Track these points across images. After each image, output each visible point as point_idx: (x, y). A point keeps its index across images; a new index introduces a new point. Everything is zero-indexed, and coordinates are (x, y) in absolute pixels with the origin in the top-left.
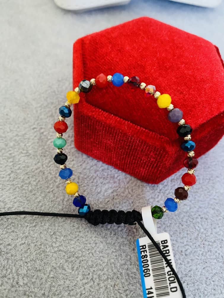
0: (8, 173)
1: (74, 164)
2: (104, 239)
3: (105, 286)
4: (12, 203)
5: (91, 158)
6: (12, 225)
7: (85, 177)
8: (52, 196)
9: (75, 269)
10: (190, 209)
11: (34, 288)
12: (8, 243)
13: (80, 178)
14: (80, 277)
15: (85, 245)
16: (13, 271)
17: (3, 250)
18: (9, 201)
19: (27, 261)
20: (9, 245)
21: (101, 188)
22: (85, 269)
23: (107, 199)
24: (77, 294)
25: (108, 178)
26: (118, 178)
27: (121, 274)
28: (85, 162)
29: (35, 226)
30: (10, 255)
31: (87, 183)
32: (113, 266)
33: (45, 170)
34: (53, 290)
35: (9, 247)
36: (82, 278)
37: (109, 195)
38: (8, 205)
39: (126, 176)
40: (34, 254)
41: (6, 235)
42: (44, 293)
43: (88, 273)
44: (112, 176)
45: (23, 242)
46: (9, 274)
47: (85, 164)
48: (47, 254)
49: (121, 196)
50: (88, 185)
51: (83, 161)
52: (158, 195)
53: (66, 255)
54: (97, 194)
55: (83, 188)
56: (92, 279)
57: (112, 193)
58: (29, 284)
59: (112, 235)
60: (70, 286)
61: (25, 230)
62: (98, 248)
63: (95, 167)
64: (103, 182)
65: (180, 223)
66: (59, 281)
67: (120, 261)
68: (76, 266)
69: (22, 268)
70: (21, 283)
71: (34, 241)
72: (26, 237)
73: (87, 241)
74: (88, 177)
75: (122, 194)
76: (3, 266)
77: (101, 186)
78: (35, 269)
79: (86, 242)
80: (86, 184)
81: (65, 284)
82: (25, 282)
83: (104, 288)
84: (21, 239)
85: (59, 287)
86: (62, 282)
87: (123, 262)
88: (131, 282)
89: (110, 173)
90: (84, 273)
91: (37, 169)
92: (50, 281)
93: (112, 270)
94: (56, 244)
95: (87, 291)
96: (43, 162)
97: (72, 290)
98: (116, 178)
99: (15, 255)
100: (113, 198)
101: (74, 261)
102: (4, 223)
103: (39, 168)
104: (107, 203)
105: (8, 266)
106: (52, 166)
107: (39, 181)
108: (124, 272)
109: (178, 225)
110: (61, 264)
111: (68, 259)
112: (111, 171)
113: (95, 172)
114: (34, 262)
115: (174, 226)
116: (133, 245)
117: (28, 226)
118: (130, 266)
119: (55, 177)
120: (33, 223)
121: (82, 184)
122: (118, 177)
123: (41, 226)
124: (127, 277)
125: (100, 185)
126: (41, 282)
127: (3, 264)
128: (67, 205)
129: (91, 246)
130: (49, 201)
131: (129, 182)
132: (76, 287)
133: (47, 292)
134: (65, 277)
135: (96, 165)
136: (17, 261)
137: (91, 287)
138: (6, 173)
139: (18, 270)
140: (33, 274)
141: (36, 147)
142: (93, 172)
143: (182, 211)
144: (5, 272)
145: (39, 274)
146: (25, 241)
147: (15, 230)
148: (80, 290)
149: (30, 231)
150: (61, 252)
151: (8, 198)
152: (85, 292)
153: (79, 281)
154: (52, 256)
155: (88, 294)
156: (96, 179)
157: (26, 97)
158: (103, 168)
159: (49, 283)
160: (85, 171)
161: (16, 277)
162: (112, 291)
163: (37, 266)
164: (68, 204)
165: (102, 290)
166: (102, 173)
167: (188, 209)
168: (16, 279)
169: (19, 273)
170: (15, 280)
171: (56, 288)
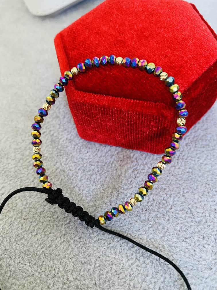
0: (31, 181)
1: (90, 155)
2: (138, 218)
3: (150, 262)
4: (42, 207)
5: (104, 145)
6: (47, 227)
7: (103, 164)
8: (77, 190)
9: (118, 252)
10: (212, 167)
11: (84, 280)
12: (49, 245)
13: (99, 167)
14: (125, 259)
15: (121, 228)
16: (61, 269)
17: (46, 253)
18: (39, 206)
19: (71, 257)
20: (50, 246)
21: (121, 171)
22: (127, 250)
23: (129, 180)
24: (126, 276)
25: (125, 160)
26: (135, 157)
27: (163, 246)
28: (99, 150)
29: (69, 223)
30: (53, 255)
31: (107, 169)
32: (153, 241)
33: (64, 168)
34: (102, 278)
35: (51, 248)
36: (127, 260)
37: (131, 175)
38: (39, 209)
39: (141, 153)
40: (76, 248)
41: (45, 238)
42: (95, 282)
43: (131, 254)
44: (128, 156)
45: (63, 241)
46: (58, 273)
47: (99, 152)
48: (88, 245)
49: (142, 173)
50: (108, 171)
51: (97, 150)
52: (178, 163)
53: (106, 242)
54: (118, 177)
55: (104, 175)
56: (137, 258)
57: (133, 172)
58: (79, 278)
59: (144, 212)
60: (117, 270)
61: (61, 229)
62: (134, 227)
63: (109, 152)
64: (121, 164)
65: (206, 183)
66: (106, 268)
67: (158, 234)
68: (118, 250)
69: (68, 264)
70: (71, 279)
71: (73, 237)
72: (64, 235)
73: (121, 223)
74: (106, 163)
75: (143, 171)
76: (50, 267)
77: (121, 169)
78: (80, 263)
79: (122, 225)
80: (105, 170)
81: (112, 269)
82: (75, 277)
83: (150, 264)
84: (59, 238)
85: (107, 274)
86: (108, 269)
87: (162, 235)
88: (175, 252)
89: (125, 155)
90: (127, 255)
91: (57, 169)
92: (97, 270)
93: (153, 245)
94: (93, 234)
95: (135, 271)
96: (61, 161)
97: (121, 273)
98: (133, 157)
99: (58, 254)
100: (135, 177)
101: (115, 246)
102: (40, 227)
103: (58, 168)
104: (130, 183)
105: (55, 266)
106: (69, 162)
107: (62, 180)
108: (165, 244)
109: (204, 185)
110: (104, 252)
111: (109, 246)
112: (126, 152)
113: (111, 157)
114: (77, 256)
115: (200, 188)
116: (166, 216)
117: (62, 224)
118: (169, 237)
119: (76, 172)
120: (67, 220)
121: (102, 172)
122: (134, 155)
123: (75, 221)
124: (169, 248)
125: (119, 167)
126: (89, 273)
127: (50, 265)
128: (94, 195)
129: (127, 228)
130: (76, 196)
131: (146, 158)
132: (124, 270)
133: (98, 281)
134: (111, 263)
135: (110, 150)
136: (62, 260)
137: (137, 266)
138: (29, 181)
139: (65, 267)
140: (80, 268)
141: (50, 150)
142: (109, 158)
143: (205, 171)
144: (53, 272)
145: (86, 267)
146: (64, 239)
147: (52, 231)
148: (127, 272)
149: (66, 228)
150: (101, 241)
151: (38, 204)
152: (133, 272)
153: (125, 263)
154: (93, 247)
155: (137, 273)
156: (114, 163)
157: (29, 107)
158: (117, 151)
159: (98, 272)
160: (101, 159)
161: (65, 274)
162: (159, 265)
163: (81, 260)
164: (94, 193)
165: (149, 267)
166: (117, 157)
167: (210, 167)
168: (65, 276)
169: (67, 270)
170: (65, 278)
171: (105, 275)
